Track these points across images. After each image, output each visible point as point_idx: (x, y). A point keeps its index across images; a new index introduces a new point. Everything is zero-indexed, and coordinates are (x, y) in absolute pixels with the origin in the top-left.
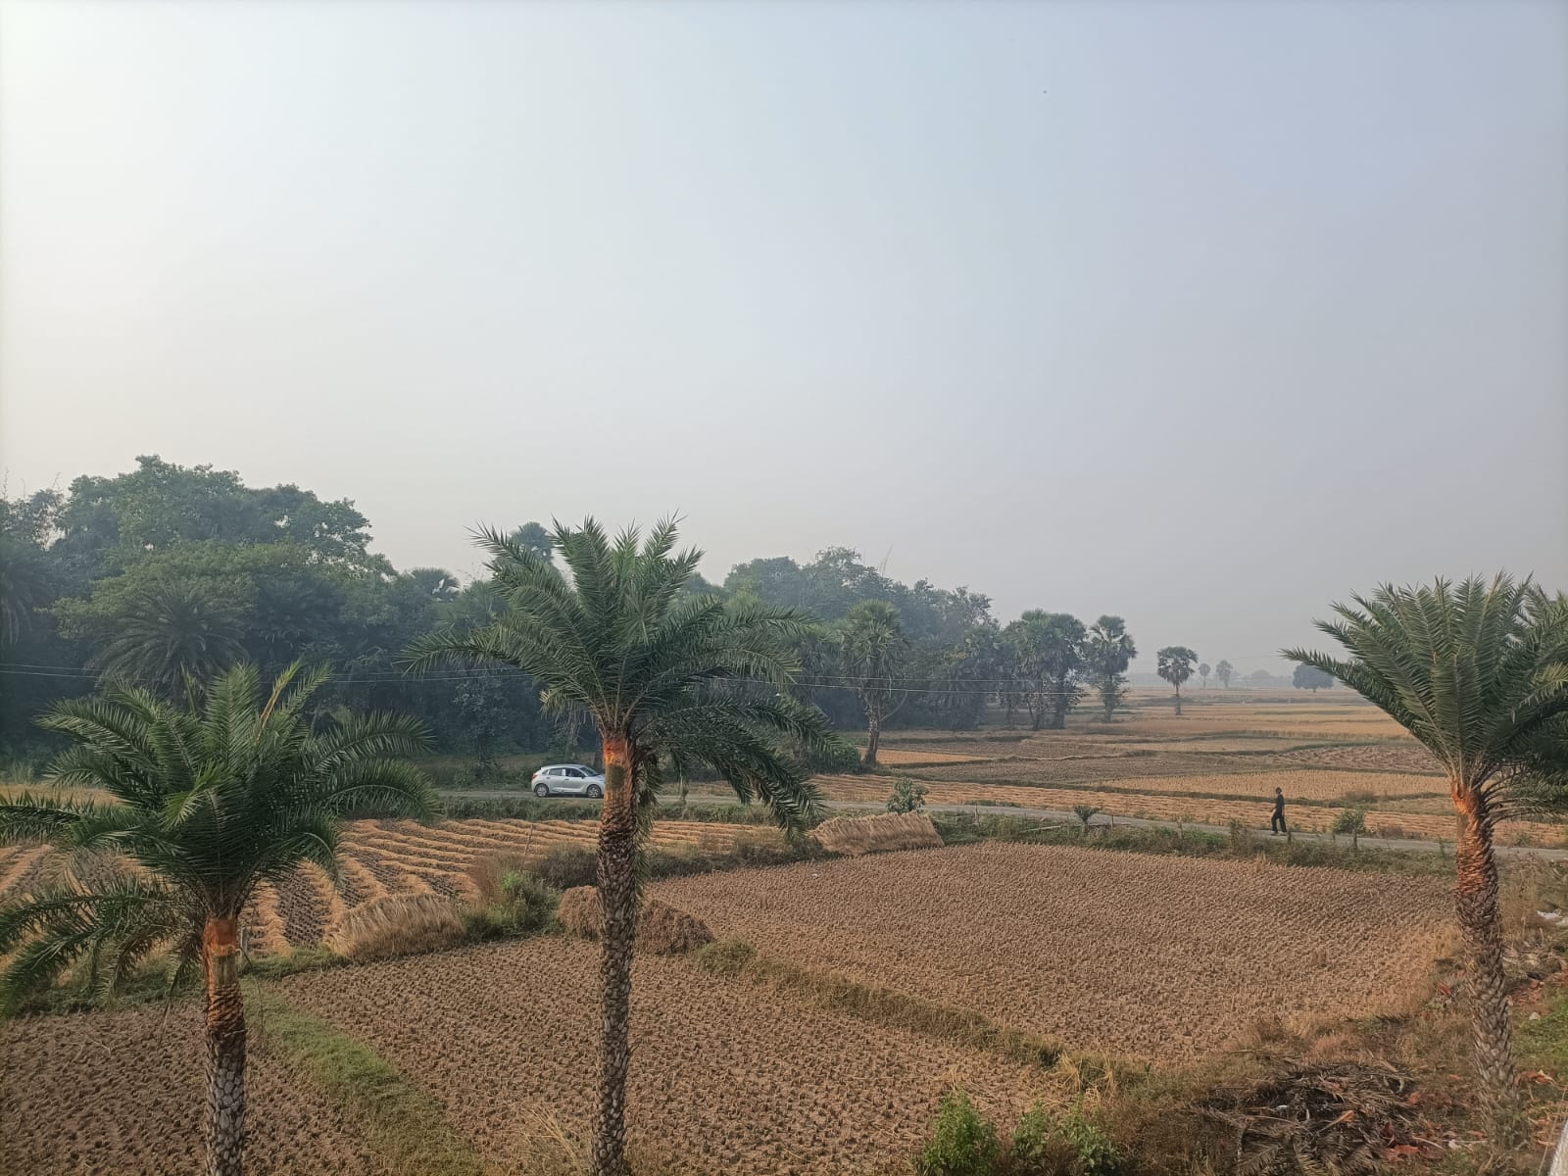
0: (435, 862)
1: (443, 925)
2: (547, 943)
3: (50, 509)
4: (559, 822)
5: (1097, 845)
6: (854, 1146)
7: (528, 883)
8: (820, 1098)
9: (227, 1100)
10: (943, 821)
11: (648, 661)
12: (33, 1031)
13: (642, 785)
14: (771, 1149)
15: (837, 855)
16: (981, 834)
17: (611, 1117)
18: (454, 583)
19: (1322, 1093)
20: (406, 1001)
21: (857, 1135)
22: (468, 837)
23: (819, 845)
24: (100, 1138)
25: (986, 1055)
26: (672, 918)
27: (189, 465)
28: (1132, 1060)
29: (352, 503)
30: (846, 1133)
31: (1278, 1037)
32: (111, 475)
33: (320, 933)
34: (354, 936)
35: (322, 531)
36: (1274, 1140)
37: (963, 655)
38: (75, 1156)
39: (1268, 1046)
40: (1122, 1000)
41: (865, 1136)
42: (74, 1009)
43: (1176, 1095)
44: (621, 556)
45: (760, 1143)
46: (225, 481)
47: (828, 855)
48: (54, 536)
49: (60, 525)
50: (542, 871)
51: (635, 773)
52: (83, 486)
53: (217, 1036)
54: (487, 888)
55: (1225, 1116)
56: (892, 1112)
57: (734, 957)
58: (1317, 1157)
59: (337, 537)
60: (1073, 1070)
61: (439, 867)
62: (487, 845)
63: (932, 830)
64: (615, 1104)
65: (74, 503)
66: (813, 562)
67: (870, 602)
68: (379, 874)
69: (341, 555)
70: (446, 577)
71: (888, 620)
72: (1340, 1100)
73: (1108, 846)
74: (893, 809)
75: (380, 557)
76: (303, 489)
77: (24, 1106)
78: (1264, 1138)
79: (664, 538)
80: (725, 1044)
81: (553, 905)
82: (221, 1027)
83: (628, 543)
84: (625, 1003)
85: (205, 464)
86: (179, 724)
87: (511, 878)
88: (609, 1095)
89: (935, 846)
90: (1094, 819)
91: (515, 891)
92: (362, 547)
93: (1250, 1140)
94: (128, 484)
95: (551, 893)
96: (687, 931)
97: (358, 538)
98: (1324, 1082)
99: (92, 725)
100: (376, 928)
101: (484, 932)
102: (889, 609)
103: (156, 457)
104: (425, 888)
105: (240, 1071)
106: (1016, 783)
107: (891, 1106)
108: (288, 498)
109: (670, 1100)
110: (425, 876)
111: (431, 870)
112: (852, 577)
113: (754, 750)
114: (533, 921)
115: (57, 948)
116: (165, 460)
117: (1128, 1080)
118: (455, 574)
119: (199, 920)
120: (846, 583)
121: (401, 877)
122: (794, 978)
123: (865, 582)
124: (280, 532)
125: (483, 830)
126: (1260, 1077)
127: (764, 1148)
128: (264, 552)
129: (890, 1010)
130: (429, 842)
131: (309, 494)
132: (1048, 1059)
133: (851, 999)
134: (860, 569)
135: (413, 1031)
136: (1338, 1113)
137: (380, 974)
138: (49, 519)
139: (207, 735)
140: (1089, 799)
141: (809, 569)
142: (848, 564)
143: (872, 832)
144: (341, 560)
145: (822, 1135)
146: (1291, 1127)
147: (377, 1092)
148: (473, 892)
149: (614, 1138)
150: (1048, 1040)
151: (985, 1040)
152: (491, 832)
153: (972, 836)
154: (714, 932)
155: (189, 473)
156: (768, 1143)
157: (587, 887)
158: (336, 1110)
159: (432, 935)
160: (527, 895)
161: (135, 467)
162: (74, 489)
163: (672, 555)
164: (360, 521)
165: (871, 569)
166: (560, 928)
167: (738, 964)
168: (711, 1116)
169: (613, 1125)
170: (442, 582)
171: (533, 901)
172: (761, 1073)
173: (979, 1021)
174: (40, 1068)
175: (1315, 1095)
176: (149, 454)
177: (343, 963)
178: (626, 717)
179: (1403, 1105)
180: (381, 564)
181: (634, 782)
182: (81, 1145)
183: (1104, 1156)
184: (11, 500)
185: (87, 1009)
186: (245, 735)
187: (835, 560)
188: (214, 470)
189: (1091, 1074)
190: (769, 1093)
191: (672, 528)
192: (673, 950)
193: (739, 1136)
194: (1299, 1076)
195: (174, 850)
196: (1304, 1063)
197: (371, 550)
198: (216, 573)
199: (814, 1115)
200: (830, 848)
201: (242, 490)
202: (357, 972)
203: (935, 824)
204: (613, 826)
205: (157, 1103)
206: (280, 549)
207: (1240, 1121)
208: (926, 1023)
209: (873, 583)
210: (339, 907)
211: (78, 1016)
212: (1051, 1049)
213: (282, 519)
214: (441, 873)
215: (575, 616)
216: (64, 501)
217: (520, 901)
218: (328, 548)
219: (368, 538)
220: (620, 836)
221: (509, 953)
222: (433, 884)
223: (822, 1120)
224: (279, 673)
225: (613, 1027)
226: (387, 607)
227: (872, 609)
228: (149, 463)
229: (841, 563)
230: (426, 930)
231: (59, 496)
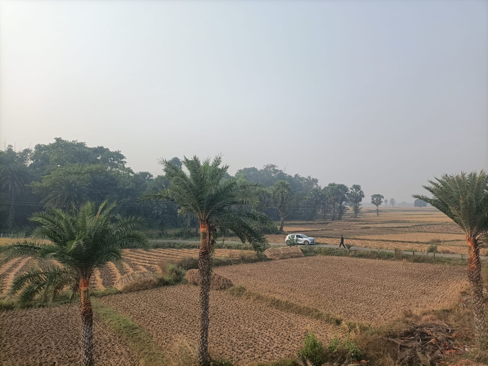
0: (147, 262)
1: (151, 281)
2: (182, 286)
3: (29, 154)
4: (185, 249)
5: (353, 256)
6: (278, 349)
7: (176, 269)
8: (268, 334)
9: (87, 334)
10: (304, 249)
11: (213, 200)
12: (28, 313)
13: (212, 238)
14: (253, 350)
15: (271, 259)
16: (316, 253)
17: (204, 340)
18: (152, 176)
19: (425, 333)
20: (140, 304)
21: (279, 346)
22: (158, 254)
23: (266, 256)
24: (49, 345)
25: (319, 321)
26: (221, 279)
27: (70, 140)
28: (365, 323)
29: (120, 151)
30: (276, 345)
31: (410, 316)
32: (47, 144)
33: (113, 284)
34: (123, 284)
35: (111, 160)
36: (409, 348)
37: (310, 197)
38: (41, 351)
39: (408, 319)
40: (361, 304)
41: (282, 346)
42: (40, 306)
43: (379, 334)
44: (204, 167)
45: (249, 348)
46: (82, 145)
47: (268, 260)
48: (30, 162)
49: (32, 159)
50: (180, 265)
51: (210, 234)
52: (38, 147)
53: (84, 315)
54: (164, 269)
55: (394, 340)
56: (290, 338)
57: (240, 291)
58: (424, 353)
59: (116, 162)
60: (346, 326)
61: (149, 263)
62: (163, 256)
63: (301, 252)
64: (205, 336)
65: (36, 152)
66: (263, 169)
67: (281, 181)
68: (130, 265)
69: (117, 168)
70: (149, 174)
71: (286, 187)
72: (430, 335)
73: (356, 257)
74: (288, 245)
75: (129, 168)
76: (105, 147)
77: (26, 336)
78: (407, 347)
79: (218, 161)
80: (238, 317)
81: (184, 275)
82: (85, 312)
83: (207, 163)
84: (208, 305)
85: (75, 140)
86: (71, 220)
87: (171, 266)
88: (203, 333)
89: (302, 256)
90: (352, 248)
91: (173, 270)
92: (123, 165)
93: (402, 348)
94: (52, 146)
95: (183, 271)
96: (225, 282)
97: (122, 162)
98: (425, 330)
99: (45, 220)
100: (130, 282)
101: (163, 283)
102: (287, 183)
103: (60, 138)
104: (145, 270)
105: (91, 325)
106: (327, 237)
107: (289, 337)
108: (101, 150)
109: (221, 334)
110: (144, 266)
111: (146, 264)
112: (275, 173)
113: (246, 227)
114: (178, 280)
115: (35, 288)
116: (63, 139)
117: (363, 329)
118: (152, 173)
119: (78, 280)
120: (273, 175)
121: (138, 266)
122: (259, 297)
123: (279, 175)
124: (99, 161)
125: (162, 252)
126: (405, 328)
127: (250, 349)
128: (94, 167)
129: (288, 307)
130: (146, 256)
131: (107, 149)
132: (338, 322)
133: (276, 304)
134: (277, 171)
135: (142, 313)
136: (430, 339)
137: (131, 296)
138: (28, 157)
139: (79, 223)
140: (350, 242)
141: (261, 171)
142: (274, 169)
143: (282, 252)
144: (117, 169)
145: (268, 345)
146: (415, 344)
147: (132, 332)
148: (159, 271)
149: (205, 346)
150: (338, 317)
151: (318, 317)
152: (164, 252)
153: (313, 254)
154: (234, 283)
155: (71, 143)
156: (252, 348)
157: (194, 270)
158: (119, 337)
159: (147, 284)
160: (176, 272)
161: (54, 141)
162: (36, 148)
163: (220, 167)
164: (122, 157)
165: (281, 171)
166: (186, 282)
167: (241, 293)
168: (234, 339)
169: (204, 342)
170: (148, 176)
171: (178, 274)
172: (249, 326)
173: (316, 311)
174: (30, 324)
175: (423, 334)
176: (58, 137)
177: (120, 292)
178: (207, 217)
179: (450, 337)
180: (130, 170)
181: (210, 237)
182: (43, 347)
183: (356, 352)
184: (17, 152)
185: (44, 307)
186: (91, 223)
187: (269, 168)
188: (78, 142)
189: (352, 327)
190: (252, 333)
191: (220, 158)
192: (221, 289)
193: (243, 346)
194: (417, 328)
195: (70, 258)
196: (419, 324)
197: (126, 166)
198: (79, 174)
199: (266, 339)
200: (269, 257)
201: (86, 148)
202: (125, 295)
203: (302, 250)
204: (203, 251)
205: (65, 335)
206: (98, 166)
207: (399, 342)
208: (300, 311)
209: (281, 175)
210: (119, 276)
211: (41, 309)
212: (339, 319)
213: (99, 156)
214: (149, 265)
215: (191, 186)
216: (33, 152)
217: (174, 274)
218: (113, 165)
219: (125, 162)
220: (205, 254)
221: (171, 289)
222: (147, 269)
223: (268, 341)
224: (100, 204)
225: (204, 312)
226: (131, 183)
227: (281, 183)
228: (58, 140)
229: (271, 169)
230: (145, 282)
231: (31, 150)
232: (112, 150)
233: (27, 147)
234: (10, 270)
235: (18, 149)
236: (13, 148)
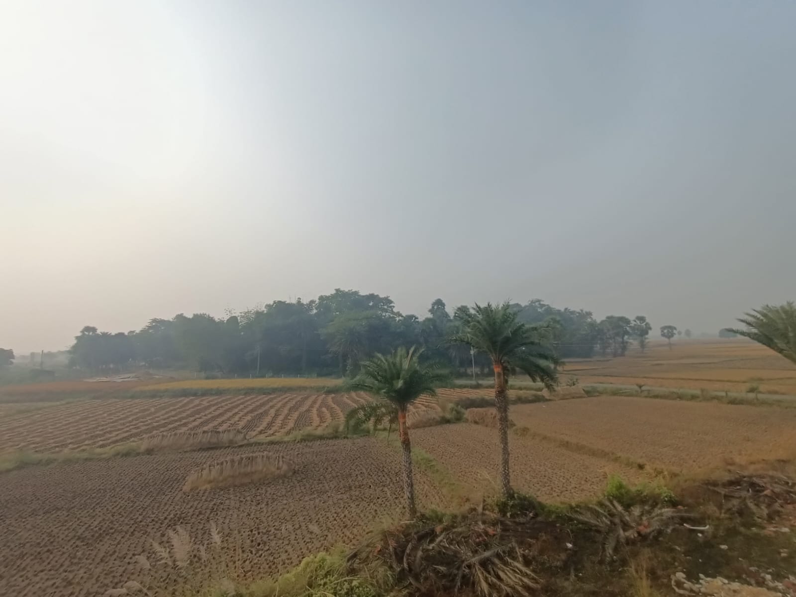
0: (425, 401)
1: (434, 418)
2: (464, 425)
3: (313, 305)
5: (646, 397)
6: (577, 489)
7: (456, 408)
8: (562, 474)
9: (407, 460)
10: (586, 389)
12: (336, 443)
14: (550, 488)
15: (550, 400)
16: (601, 393)
17: (506, 472)
18: (417, 318)
19: (755, 484)
20: (428, 439)
21: (577, 486)
23: (543, 397)
24: (361, 471)
25: (617, 464)
27: (347, 290)
28: (676, 469)
29: (389, 297)
30: (573, 485)
31: (732, 464)
32: (328, 294)
35: (381, 305)
36: (737, 498)
37: (584, 332)
38: (357, 475)
39: (729, 467)
40: (666, 449)
41: (580, 487)
42: (344, 438)
43: (694, 481)
45: (545, 486)
46: (356, 293)
47: (547, 400)
48: (315, 311)
49: (316, 309)
50: (457, 404)
51: (504, 374)
52: (321, 298)
53: (403, 443)
54: (443, 408)
55: (716, 489)
56: (587, 480)
57: (524, 431)
58: (757, 505)
59: (386, 307)
60: (651, 471)
61: (426, 402)
63: (583, 392)
64: (507, 469)
65: (320, 303)
66: (527, 304)
67: (551, 317)
69: (387, 312)
70: (415, 317)
71: (558, 322)
72: (763, 487)
73: (651, 397)
74: (567, 385)
75: (398, 312)
76: (376, 294)
78: (733, 497)
80: (527, 456)
81: (464, 414)
82: (405, 441)
85: (350, 289)
87: (451, 405)
88: (505, 466)
89: (584, 397)
90: (643, 388)
91: (452, 409)
92: (392, 309)
93: (727, 497)
94: (333, 296)
95: (463, 410)
97: (391, 307)
98: (755, 480)
100: (416, 419)
101: (445, 421)
102: (558, 318)
103: (339, 289)
104: (424, 408)
106: (611, 376)
107: (587, 478)
108: (372, 297)
110: (423, 404)
111: (424, 403)
112: (541, 308)
113: (538, 367)
114: (458, 419)
117: (674, 475)
118: (417, 316)
119: (396, 411)
120: (539, 310)
122: (545, 438)
123: (546, 310)
124: (371, 307)
126: (727, 477)
127: (547, 488)
128: (368, 313)
129: (579, 449)
131: (378, 295)
132: (641, 467)
133: (566, 445)
134: (544, 305)
135: (433, 448)
136: (763, 491)
138: (314, 308)
139: (398, 364)
140: (641, 381)
141: (526, 306)
142: (540, 304)
143: (562, 392)
144: (387, 314)
145: (565, 485)
146: (744, 494)
147: (429, 464)
148: (439, 409)
149: (507, 479)
150: (640, 461)
151: (616, 459)
153: (598, 394)
154: (516, 422)
155: (347, 292)
156: (548, 486)
157: (474, 409)
158: (418, 468)
159: (431, 421)
160: (456, 410)
161: (334, 292)
162: (319, 299)
164: (391, 302)
165: (548, 305)
166: (467, 421)
167: (525, 433)
168: (528, 477)
169: (506, 476)
170: (414, 318)
171: (458, 412)
172: (540, 466)
173: (613, 454)
174: (341, 453)
175: (753, 485)
176: (337, 288)
179: (792, 490)
180: (399, 314)
181: (504, 377)
182: (357, 473)
183: (670, 497)
184: (305, 303)
185: (348, 438)
186: (406, 364)
187: (535, 303)
188: (353, 291)
189: (659, 473)
190: (545, 472)
193: (538, 484)
194: (744, 477)
196: (746, 473)
197: (395, 310)
198: (357, 320)
199: (561, 479)
200: (548, 398)
201: (360, 296)
203: (583, 390)
204: (499, 389)
205: (372, 463)
206: (372, 312)
207: (723, 491)
208: (593, 453)
209: (549, 310)
211: (346, 440)
212: (642, 464)
213: (370, 303)
214: (427, 404)
216: (317, 302)
217: (454, 412)
219: (394, 307)
220: (501, 392)
221: (454, 427)
223: (564, 481)
224: (410, 348)
225: (504, 447)
226: (402, 327)
227: (552, 319)
228: (337, 290)
229: (537, 304)
230: (429, 420)
231: (315, 301)
232: (382, 296)
233: (311, 299)
234: (312, 406)
235: (305, 301)
236: (301, 300)
